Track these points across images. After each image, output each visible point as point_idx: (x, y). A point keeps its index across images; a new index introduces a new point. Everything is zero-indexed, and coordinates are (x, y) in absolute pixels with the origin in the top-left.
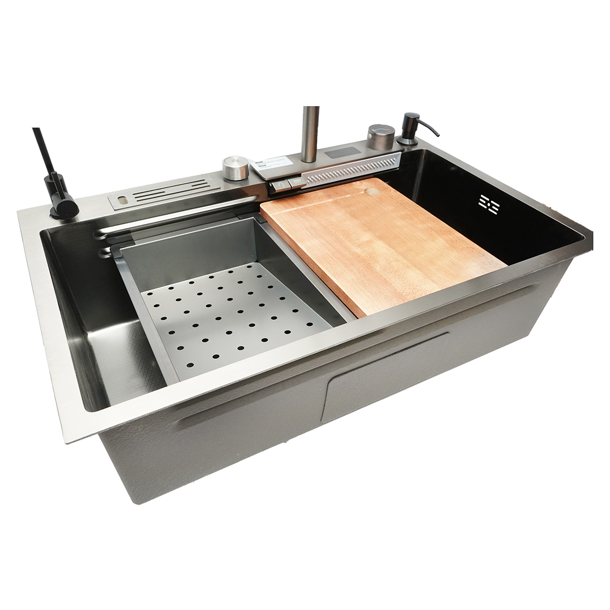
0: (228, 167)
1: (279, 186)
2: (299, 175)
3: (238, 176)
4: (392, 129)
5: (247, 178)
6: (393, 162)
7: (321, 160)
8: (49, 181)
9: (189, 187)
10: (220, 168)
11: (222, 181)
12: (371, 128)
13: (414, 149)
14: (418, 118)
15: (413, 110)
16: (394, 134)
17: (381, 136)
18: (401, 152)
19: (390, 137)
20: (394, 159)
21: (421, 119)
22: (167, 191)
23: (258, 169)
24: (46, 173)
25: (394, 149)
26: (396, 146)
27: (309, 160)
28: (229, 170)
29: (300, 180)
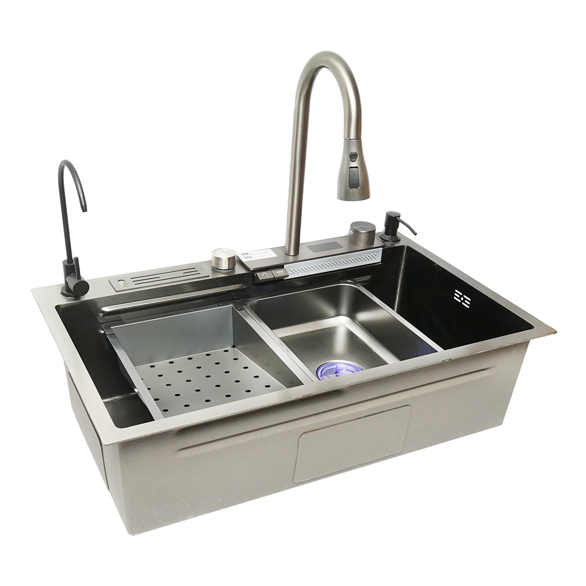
0: (217, 258)
1: (263, 276)
2: (281, 266)
3: (225, 266)
4: (373, 226)
5: (234, 268)
6: (375, 257)
7: (304, 253)
8: (67, 264)
9: (181, 274)
10: (209, 257)
11: (211, 270)
12: (353, 225)
13: (397, 245)
14: (399, 217)
15: (394, 209)
16: (375, 231)
17: (362, 233)
18: (382, 248)
19: (371, 234)
20: (376, 254)
21: (401, 218)
22: (162, 277)
23: (244, 260)
24: (65, 258)
25: (375, 245)
26: (377, 242)
27: (292, 253)
28: (218, 259)
29: (283, 271)
